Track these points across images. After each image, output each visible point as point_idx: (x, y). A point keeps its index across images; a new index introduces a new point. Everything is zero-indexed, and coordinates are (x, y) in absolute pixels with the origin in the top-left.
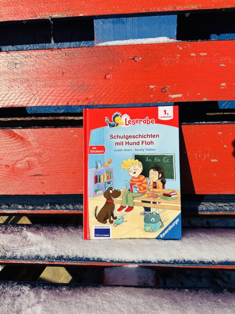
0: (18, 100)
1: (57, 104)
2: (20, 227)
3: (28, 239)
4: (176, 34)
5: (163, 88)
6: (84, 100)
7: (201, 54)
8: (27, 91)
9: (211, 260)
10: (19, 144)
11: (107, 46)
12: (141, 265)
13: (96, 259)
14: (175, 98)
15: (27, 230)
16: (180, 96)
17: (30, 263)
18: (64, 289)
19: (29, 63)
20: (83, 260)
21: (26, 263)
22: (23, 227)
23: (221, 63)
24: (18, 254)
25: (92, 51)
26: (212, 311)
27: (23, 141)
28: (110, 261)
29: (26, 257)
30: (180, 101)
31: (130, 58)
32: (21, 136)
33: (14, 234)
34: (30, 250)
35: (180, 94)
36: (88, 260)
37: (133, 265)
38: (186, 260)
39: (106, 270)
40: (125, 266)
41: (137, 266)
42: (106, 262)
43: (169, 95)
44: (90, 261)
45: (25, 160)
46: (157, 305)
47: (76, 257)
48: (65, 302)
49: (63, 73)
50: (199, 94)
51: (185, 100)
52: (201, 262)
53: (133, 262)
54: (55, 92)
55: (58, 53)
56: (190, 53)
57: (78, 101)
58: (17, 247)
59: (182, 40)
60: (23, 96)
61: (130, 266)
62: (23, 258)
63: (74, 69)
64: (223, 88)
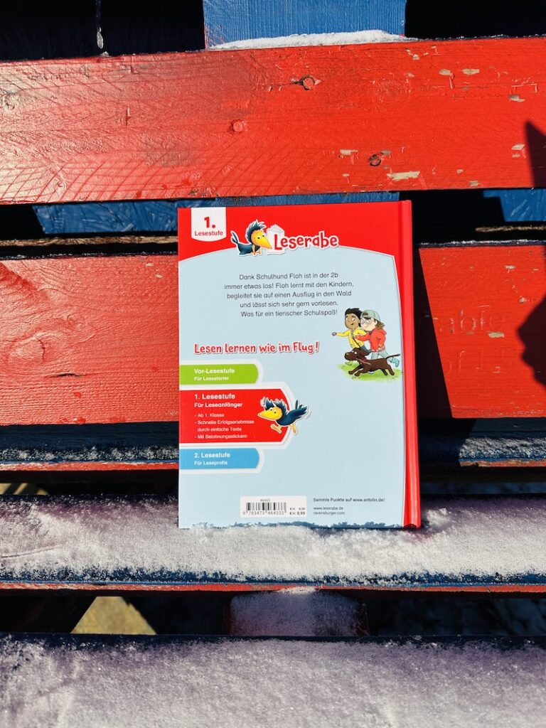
0: (15, 187)
1: (112, 196)
2: (22, 503)
3: (42, 530)
4: (403, 25)
5: (374, 156)
6: (178, 186)
7: (466, 71)
8: (36, 164)
9: (491, 573)
10: (18, 297)
11: (236, 52)
12: (322, 587)
13: (210, 576)
14: (402, 181)
15: (40, 510)
16: (414, 175)
17: (48, 587)
18: (131, 648)
19: (42, 92)
20: (179, 579)
21: (37, 588)
22: (30, 504)
23: (513, 95)
24: (17, 567)
25: (198, 64)
26: (497, 692)
27: (29, 290)
28: (245, 580)
29: (37, 575)
30: (415, 187)
31: (293, 80)
32: (23, 278)
33: (6, 520)
34: (46, 555)
35: (414, 169)
36: (190, 577)
37: (302, 588)
38: (432, 573)
39: (236, 602)
40: (283, 590)
41: (311, 589)
42: (235, 581)
43: (389, 173)
44: (197, 580)
45: (34, 338)
46: (363, 682)
47: (161, 572)
48: (134, 680)
49: (127, 118)
50: (460, 171)
51: (424, 186)
52: (468, 576)
53: (302, 581)
54: (107, 165)
55: (114, 66)
56: (438, 69)
57: (165, 187)
58: (15, 551)
59: (419, 38)
60: (27, 177)
61: (295, 590)
62: (29, 576)
63: (154, 108)
64: (516, 156)
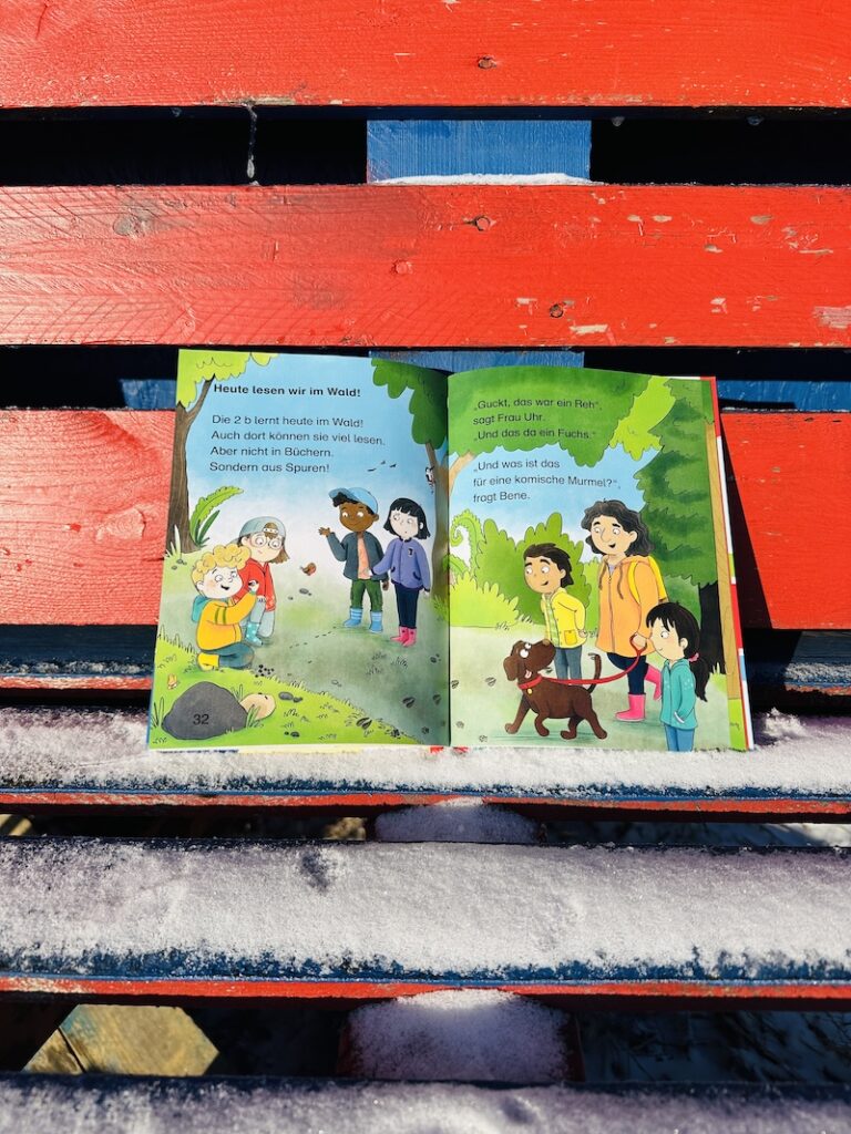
0: (134, 324)
2: (101, 713)
3: (130, 740)
5: (555, 306)
6: (327, 332)
7: (657, 218)
9: (701, 786)
10: (120, 456)
11: (403, 187)
12: (490, 798)
13: (351, 784)
14: (587, 335)
16: (601, 328)
17: (139, 802)
19: (180, 219)
20: (311, 788)
22: (112, 715)
23: (709, 245)
24: (101, 776)
25: (361, 197)
27: (135, 448)
28: (395, 788)
29: (126, 784)
30: (602, 343)
31: (466, 219)
32: (130, 434)
33: (83, 728)
34: (138, 763)
35: (601, 323)
36: (326, 785)
37: (467, 799)
38: (628, 784)
39: (382, 820)
40: (442, 804)
41: (478, 801)
42: (382, 790)
43: (572, 325)
44: (334, 789)
45: (133, 510)
47: (289, 780)
49: (274, 253)
50: (653, 326)
51: (613, 342)
53: (467, 791)
54: (247, 304)
55: (265, 195)
56: (626, 215)
57: (313, 333)
58: (97, 759)
59: (605, 182)
60: (150, 313)
61: (459, 802)
62: (116, 785)
63: (306, 243)
64: (717, 311)
